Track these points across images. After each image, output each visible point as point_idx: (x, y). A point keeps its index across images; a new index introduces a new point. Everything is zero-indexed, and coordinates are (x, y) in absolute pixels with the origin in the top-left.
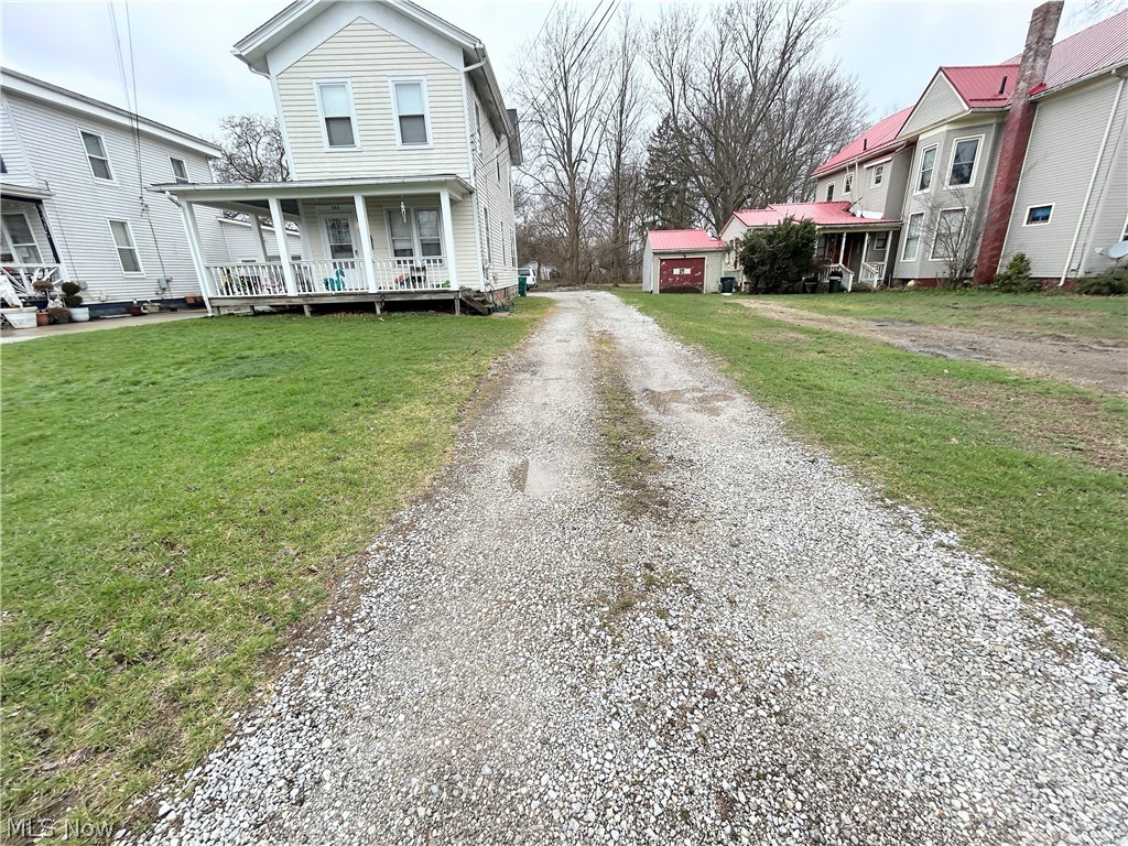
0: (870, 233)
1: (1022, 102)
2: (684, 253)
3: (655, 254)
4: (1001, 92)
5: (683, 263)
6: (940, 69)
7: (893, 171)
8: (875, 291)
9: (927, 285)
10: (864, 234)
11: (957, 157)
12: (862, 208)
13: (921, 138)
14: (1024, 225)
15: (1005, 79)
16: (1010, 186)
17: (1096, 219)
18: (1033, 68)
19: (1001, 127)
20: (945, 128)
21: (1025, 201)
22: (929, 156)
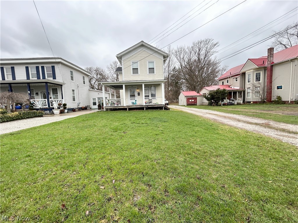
0: (238, 92)
1: (270, 65)
2: (192, 96)
3: (185, 97)
4: (263, 63)
5: (192, 99)
6: (249, 59)
7: (240, 79)
8: (242, 104)
9: (255, 103)
10: (237, 92)
11: (256, 76)
12: (234, 86)
13: (246, 72)
14: (276, 90)
15: (264, 61)
16: (270, 81)
17: (294, 88)
18: (270, 59)
19: (265, 70)
20: (252, 70)
21: (275, 85)
22: (249, 76)
